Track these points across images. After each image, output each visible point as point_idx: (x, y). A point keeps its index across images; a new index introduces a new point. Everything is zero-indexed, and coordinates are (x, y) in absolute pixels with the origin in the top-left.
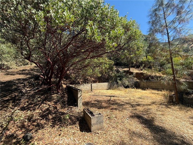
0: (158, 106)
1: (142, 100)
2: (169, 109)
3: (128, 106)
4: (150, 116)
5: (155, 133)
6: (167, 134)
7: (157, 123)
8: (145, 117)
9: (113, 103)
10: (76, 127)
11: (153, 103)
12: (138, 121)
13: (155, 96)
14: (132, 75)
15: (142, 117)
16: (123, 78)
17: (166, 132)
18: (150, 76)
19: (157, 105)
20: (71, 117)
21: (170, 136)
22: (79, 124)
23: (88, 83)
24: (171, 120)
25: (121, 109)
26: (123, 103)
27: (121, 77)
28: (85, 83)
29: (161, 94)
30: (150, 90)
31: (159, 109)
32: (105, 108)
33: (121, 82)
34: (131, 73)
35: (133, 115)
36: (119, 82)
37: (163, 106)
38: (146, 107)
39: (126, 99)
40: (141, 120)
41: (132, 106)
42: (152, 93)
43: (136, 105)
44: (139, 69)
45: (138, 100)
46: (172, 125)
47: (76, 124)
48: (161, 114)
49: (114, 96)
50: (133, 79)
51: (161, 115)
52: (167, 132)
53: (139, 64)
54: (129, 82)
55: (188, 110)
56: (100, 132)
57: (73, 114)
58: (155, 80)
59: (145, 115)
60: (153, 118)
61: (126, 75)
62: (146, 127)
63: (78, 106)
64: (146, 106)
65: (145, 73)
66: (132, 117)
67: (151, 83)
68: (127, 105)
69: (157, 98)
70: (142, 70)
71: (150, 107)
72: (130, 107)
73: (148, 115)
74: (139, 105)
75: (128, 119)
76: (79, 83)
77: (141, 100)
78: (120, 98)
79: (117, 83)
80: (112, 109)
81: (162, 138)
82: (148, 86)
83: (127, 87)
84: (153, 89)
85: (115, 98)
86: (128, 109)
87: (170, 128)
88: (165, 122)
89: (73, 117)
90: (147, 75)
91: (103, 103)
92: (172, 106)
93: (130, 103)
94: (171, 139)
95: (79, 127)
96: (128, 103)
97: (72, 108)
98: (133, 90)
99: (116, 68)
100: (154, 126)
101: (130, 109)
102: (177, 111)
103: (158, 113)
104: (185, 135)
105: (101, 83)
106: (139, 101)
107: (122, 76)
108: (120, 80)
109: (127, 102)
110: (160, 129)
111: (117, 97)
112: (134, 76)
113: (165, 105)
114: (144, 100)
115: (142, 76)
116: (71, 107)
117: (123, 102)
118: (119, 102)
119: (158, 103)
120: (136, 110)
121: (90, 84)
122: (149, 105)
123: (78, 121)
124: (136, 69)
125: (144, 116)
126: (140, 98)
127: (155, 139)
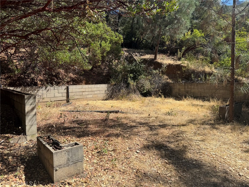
0: (199, 126)
1: (172, 117)
2: (215, 131)
3: (142, 129)
4: (181, 143)
5: (184, 171)
6: (203, 170)
7: (190, 155)
8: (172, 146)
9: (113, 124)
10: (16, 176)
11: (191, 122)
12: (158, 155)
13: (197, 110)
14: (160, 68)
15: (166, 147)
16: (141, 74)
17: (202, 168)
18: (193, 72)
19: (196, 124)
20: (6, 157)
21: (208, 173)
22: (24, 171)
23: (58, 84)
24: (214, 148)
25: (127, 135)
26: (134, 124)
27: (136, 73)
28: (52, 84)
29: (206, 107)
30: (191, 99)
31: (198, 132)
32: (94, 134)
33: (135, 84)
34: (159, 65)
35: (150, 144)
36: (132, 83)
37: (207, 126)
38: (177, 129)
39: (142, 116)
40: (164, 152)
41: (152, 128)
42: (193, 105)
43: (160, 126)
44: (175, 57)
45: (163, 117)
46: (214, 156)
47: (16, 170)
48: (200, 139)
49: (117, 112)
50: (161, 77)
51: (200, 141)
52: (204, 167)
53: (176, 46)
54: (151, 84)
55: (244, 130)
56: (75, 181)
57: (11, 150)
58: (201, 80)
59: (172, 142)
60: (185, 147)
61: (148, 69)
62: (169, 164)
63: (25, 134)
64: (176, 127)
65: (186, 65)
66: (147, 148)
67: (192, 87)
68: (140, 127)
69: (199, 113)
70: (179, 59)
71: (183, 129)
72: (147, 130)
73: (177, 143)
74: (164, 126)
75: (138, 153)
76: (36, 84)
77: (169, 117)
78: (129, 115)
79: (128, 85)
80: (108, 136)
81: (194, 178)
82: (187, 92)
83: (146, 94)
84: (196, 97)
85: (119, 115)
86: (142, 133)
87: (211, 160)
88: (203, 152)
89: (10, 157)
90: (188, 70)
91: (91, 126)
92: (221, 125)
93: (147, 123)
94: (207, 177)
95: (24, 177)
96: (144, 124)
97: (8, 138)
98: (159, 99)
99: (126, 54)
100: (184, 160)
101: (146, 133)
102: (227, 132)
103: (196, 138)
104: (230, 168)
105: (93, 84)
106: (165, 119)
107: (139, 71)
108: (134, 78)
109: (142, 121)
110: (194, 164)
111: (123, 113)
112: (162, 72)
113: (211, 124)
114: (176, 118)
115: (179, 72)
116: (7, 135)
117: (134, 121)
118: (125, 121)
119: (199, 122)
120: (157, 134)
121: (64, 87)
122: (183, 125)
123: (22, 164)
124: (168, 56)
125: (169, 145)
126: (169, 114)
127: (181, 181)
